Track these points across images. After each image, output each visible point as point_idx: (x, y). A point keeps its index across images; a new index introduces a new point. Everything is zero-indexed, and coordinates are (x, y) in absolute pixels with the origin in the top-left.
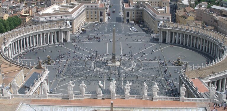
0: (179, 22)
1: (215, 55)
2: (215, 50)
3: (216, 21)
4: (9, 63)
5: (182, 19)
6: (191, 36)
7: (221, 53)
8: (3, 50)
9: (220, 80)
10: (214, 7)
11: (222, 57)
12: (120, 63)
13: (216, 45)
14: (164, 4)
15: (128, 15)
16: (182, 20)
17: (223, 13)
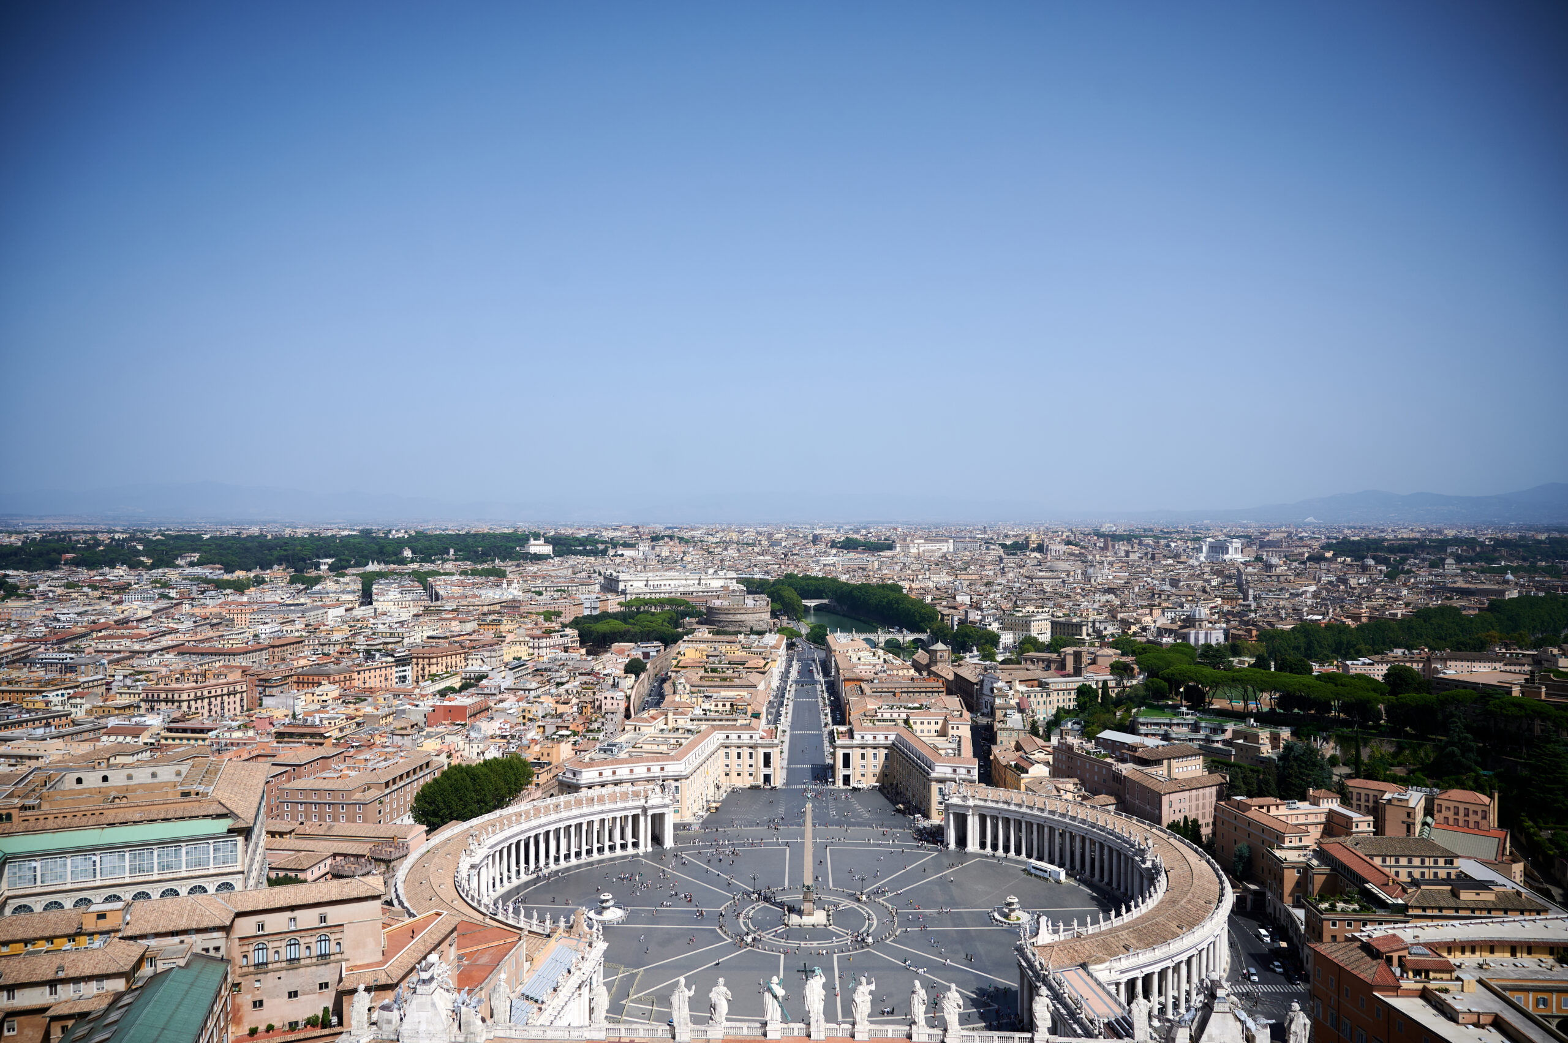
0: (1002, 784)
2: (1126, 873)
3: (1118, 777)
5: (1011, 776)
6: (1043, 827)
9: (1154, 973)
10: (1108, 734)
11: (1150, 896)
12: (828, 915)
13: (1125, 855)
14: (953, 728)
15: (846, 765)
16: (1009, 777)
17: (1140, 753)
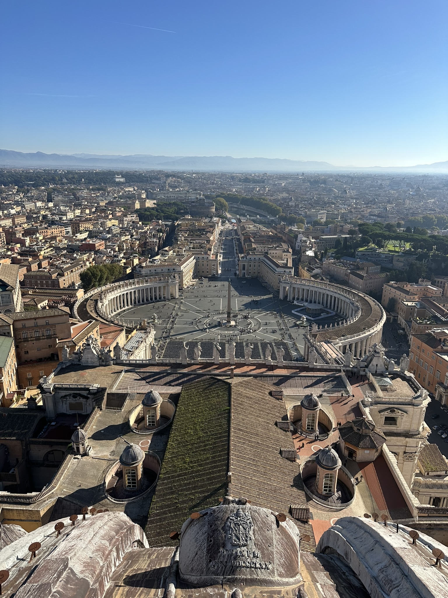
0: (302, 276)
1: (346, 314)
2: (346, 309)
3: (347, 274)
4: (107, 323)
6: (317, 292)
7: (354, 312)
8: (100, 307)
9: (353, 344)
11: (355, 317)
12: (236, 323)
13: (347, 302)
14: (285, 255)
15: (244, 269)
16: (305, 274)
